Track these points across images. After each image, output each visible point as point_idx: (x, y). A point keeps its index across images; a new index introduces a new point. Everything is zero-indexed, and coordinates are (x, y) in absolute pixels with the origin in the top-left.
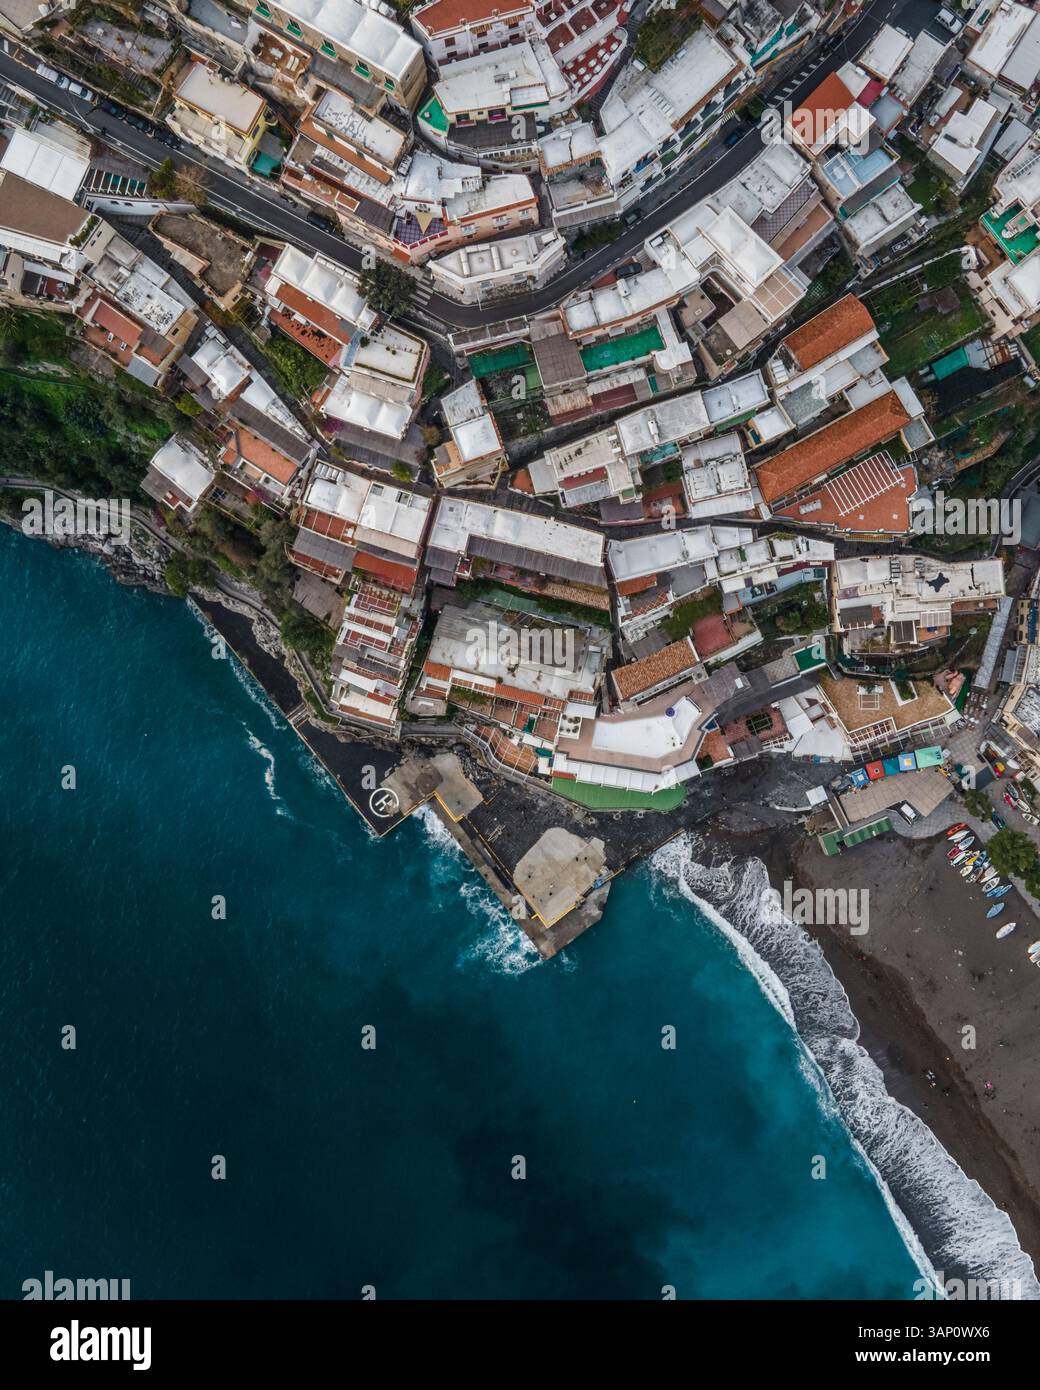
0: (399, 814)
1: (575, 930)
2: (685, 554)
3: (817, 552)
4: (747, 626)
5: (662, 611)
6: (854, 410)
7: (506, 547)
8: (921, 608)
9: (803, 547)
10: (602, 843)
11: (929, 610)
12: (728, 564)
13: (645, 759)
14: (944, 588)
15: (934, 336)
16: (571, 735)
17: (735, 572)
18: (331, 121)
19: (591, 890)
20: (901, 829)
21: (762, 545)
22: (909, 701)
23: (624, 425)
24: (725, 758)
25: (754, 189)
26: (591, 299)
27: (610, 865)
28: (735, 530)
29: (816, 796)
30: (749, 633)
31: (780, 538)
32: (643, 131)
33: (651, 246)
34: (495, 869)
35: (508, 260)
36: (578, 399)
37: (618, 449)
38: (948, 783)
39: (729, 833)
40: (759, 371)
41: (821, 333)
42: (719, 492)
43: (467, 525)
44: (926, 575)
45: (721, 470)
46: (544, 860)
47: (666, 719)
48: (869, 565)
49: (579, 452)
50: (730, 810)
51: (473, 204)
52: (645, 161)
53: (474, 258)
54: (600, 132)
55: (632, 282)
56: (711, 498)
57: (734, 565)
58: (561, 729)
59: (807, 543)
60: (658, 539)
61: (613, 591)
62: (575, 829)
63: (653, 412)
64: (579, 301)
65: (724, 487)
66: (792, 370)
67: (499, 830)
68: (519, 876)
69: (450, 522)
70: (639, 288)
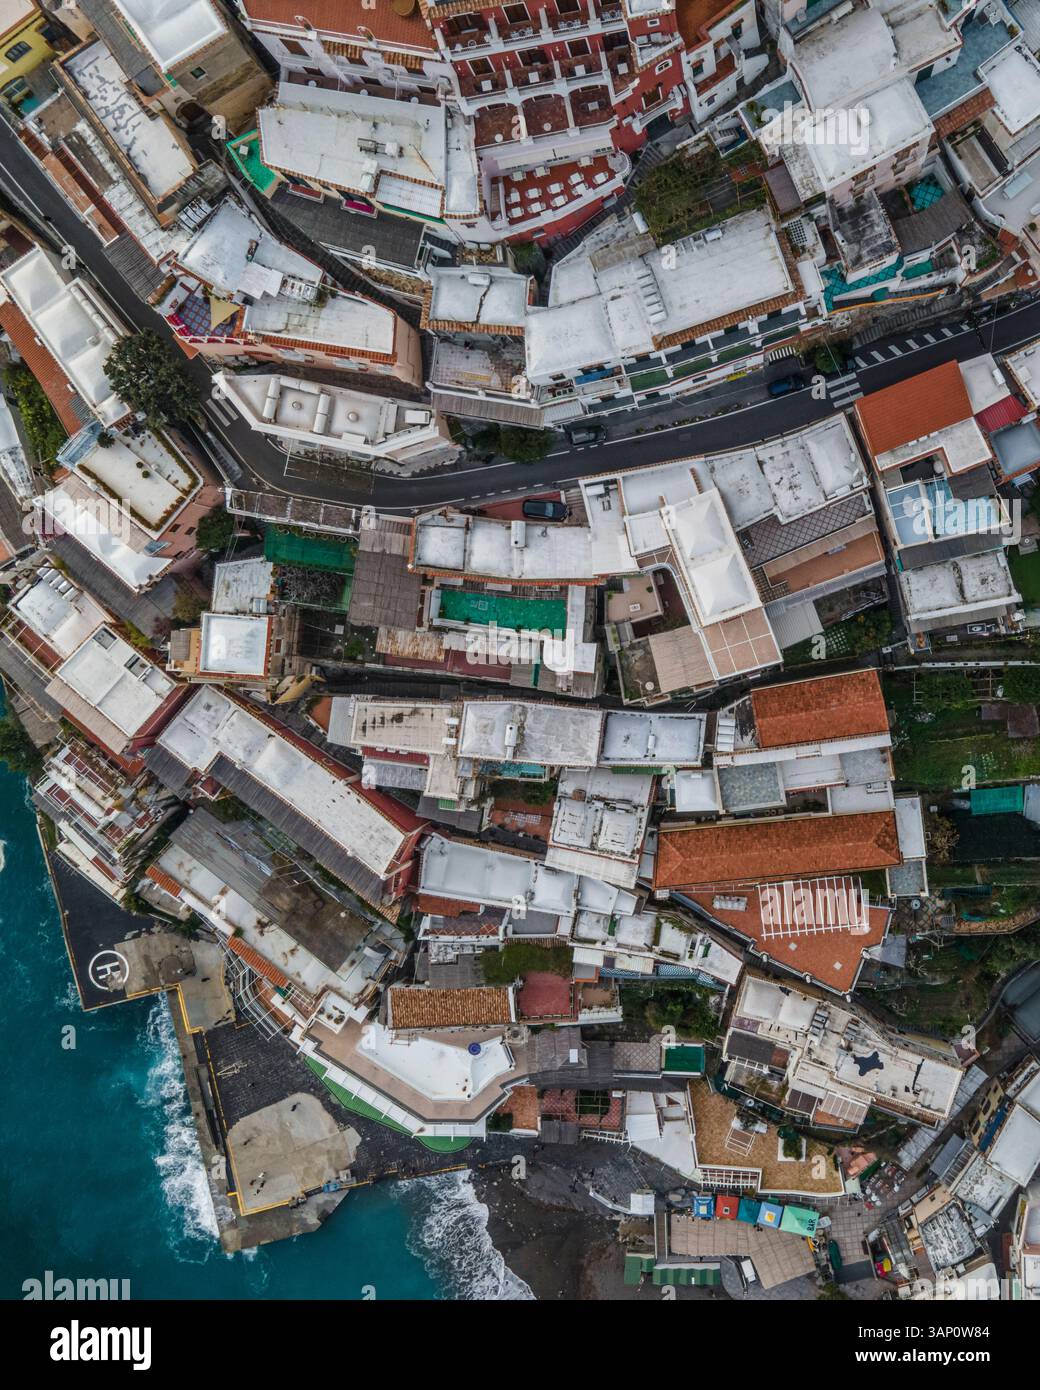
0: (121, 993)
1: (279, 1231)
2: (531, 896)
3: (717, 963)
4: (607, 996)
5: (490, 940)
6: (830, 813)
8: (831, 1086)
9: (700, 950)
10: (358, 1139)
11: (839, 1093)
12: (590, 930)
13: (415, 1094)
14: (873, 1075)
15: (986, 759)
16: (331, 1024)
17: (593, 942)
18: (89, 88)
20: (731, 1286)
21: (647, 922)
22: (791, 1159)
23: (474, 711)
24: (530, 1128)
25: (773, 478)
26: (467, 528)
27: (355, 1171)
29: (641, 1204)
30: (607, 1005)
31: (675, 922)
32: (606, 329)
33: (589, 489)
34: (209, 1113)
35: (340, 422)
36: (427, 645)
37: (453, 741)
38: (811, 1260)
39: (522, 1194)
40: (703, 716)
41: (807, 708)
42: (593, 846)
43: (221, 738)
44: (856, 1047)
45: (607, 817)
46: (276, 1129)
47: (465, 1054)
48: (788, 1001)
49: (398, 718)
51: (295, 321)
52: (595, 372)
53: (290, 398)
54: (540, 298)
55: (538, 530)
57: (598, 933)
58: (321, 1012)
59: (708, 947)
60: (501, 859)
61: (414, 900)
63: (524, 712)
64: (448, 524)
65: (602, 843)
66: (748, 739)
67: (236, 1067)
68: (235, 1135)
69: (201, 725)
70: (544, 544)
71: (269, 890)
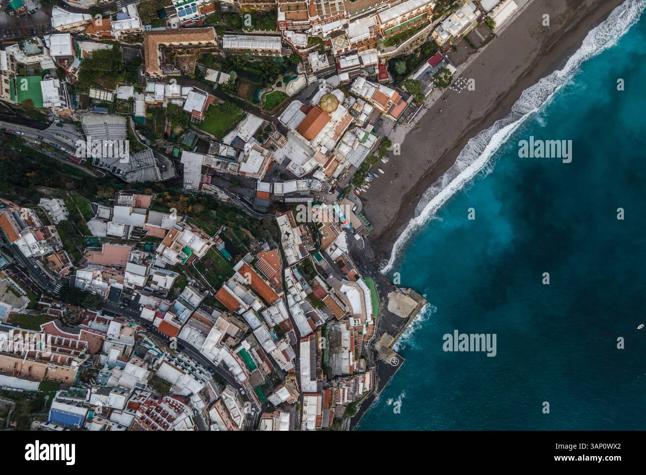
0: (397, 356)
1: (416, 295)
2: (299, 313)
3: (288, 274)
4: (315, 282)
5: (316, 311)
7: (311, 369)
8: (296, 237)
9: (288, 278)
10: (389, 294)
11: (296, 234)
12: (299, 298)
13: (361, 297)
14: (289, 232)
15: (219, 262)
16: (360, 321)
17: (300, 296)
19: (403, 293)
20: (360, 209)
21: (291, 290)
22: (323, 223)
23: (268, 351)
24: (355, 271)
25: (194, 340)
26: (237, 376)
27: (395, 290)
28: (288, 300)
29: (357, 237)
30: (316, 280)
31: (287, 286)
32: (189, 382)
33: (216, 364)
34: (405, 324)
35: (233, 406)
36: (264, 365)
37: (275, 350)
38: (343, 200)
40: (244, 316)
41: (228, 302)
42: (280, 313)
43: (308, 383)
44: (286, 238)
45: (273, 314)
46: (398, 309)
47: (347, 294)
48: (288, 255)
49: (279, 360)
50: (369, 259)
52: (196, 379)
53: (235, 416)
54: (192, 394)
55: (229, 366)
56: (282, 315)
57: (298, 296)
58: (359, 324)
60: (297, 322)
61: (315, 330)
62: (387, 303)
63: (263, 343)
64: (238, 379)
65: (278, 312)
66: (240, 307)
67: (393, 326)
68: (405, 316)
69: (309, 388)
70: (230, 363)
71: (337, 353)
